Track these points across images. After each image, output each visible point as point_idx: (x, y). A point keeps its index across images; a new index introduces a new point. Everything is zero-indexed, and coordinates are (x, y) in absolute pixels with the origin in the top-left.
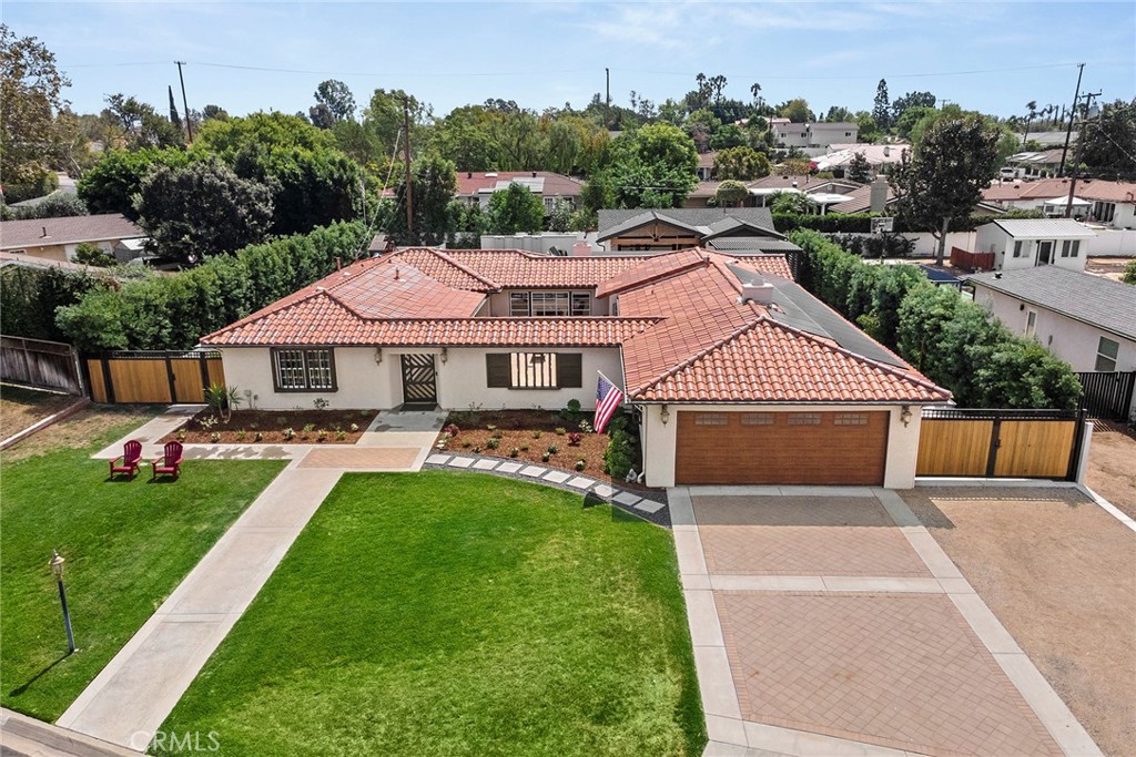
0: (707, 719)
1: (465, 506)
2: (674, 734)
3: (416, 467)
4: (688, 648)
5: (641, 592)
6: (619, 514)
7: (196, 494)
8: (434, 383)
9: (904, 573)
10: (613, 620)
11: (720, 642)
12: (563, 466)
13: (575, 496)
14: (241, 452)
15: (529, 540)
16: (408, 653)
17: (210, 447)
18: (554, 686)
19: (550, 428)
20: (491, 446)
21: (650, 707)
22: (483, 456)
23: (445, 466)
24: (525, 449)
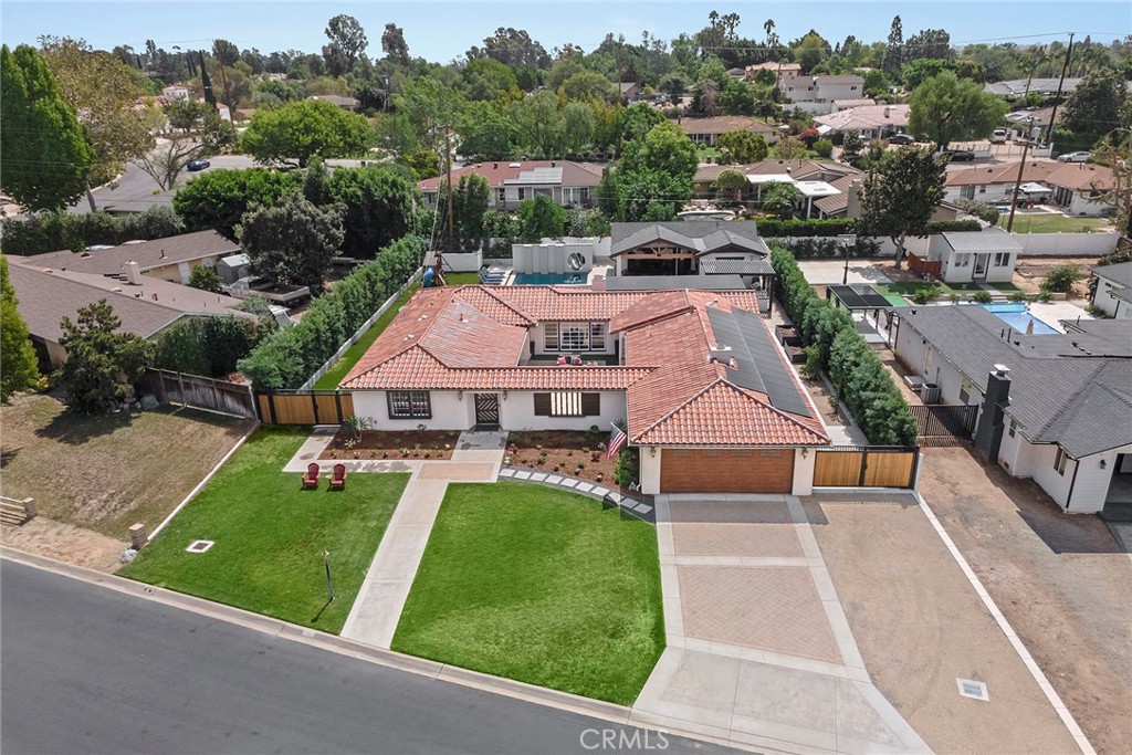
0: (667, 636)
1: (529, 509)
2: (649, 643)
3: (494, 480)
4: (660, 599)
5: (635, 567)
6: (626, 515)
7: (361, 500)
8: (497, 410)
9: (788, 555)
10: (620, 583)
11: (678, 595)
12: (588, 478)
13: (597, 502)
14: (377, 467)
15: (570, 533)
16: (510, 602)
17: (355, 462)
18: (589, 619)
19: (579, 446)
20: (540, 462)
21: (638, 630)
22: (536, 471)
23: (512, 478)
24: (563, 465)
